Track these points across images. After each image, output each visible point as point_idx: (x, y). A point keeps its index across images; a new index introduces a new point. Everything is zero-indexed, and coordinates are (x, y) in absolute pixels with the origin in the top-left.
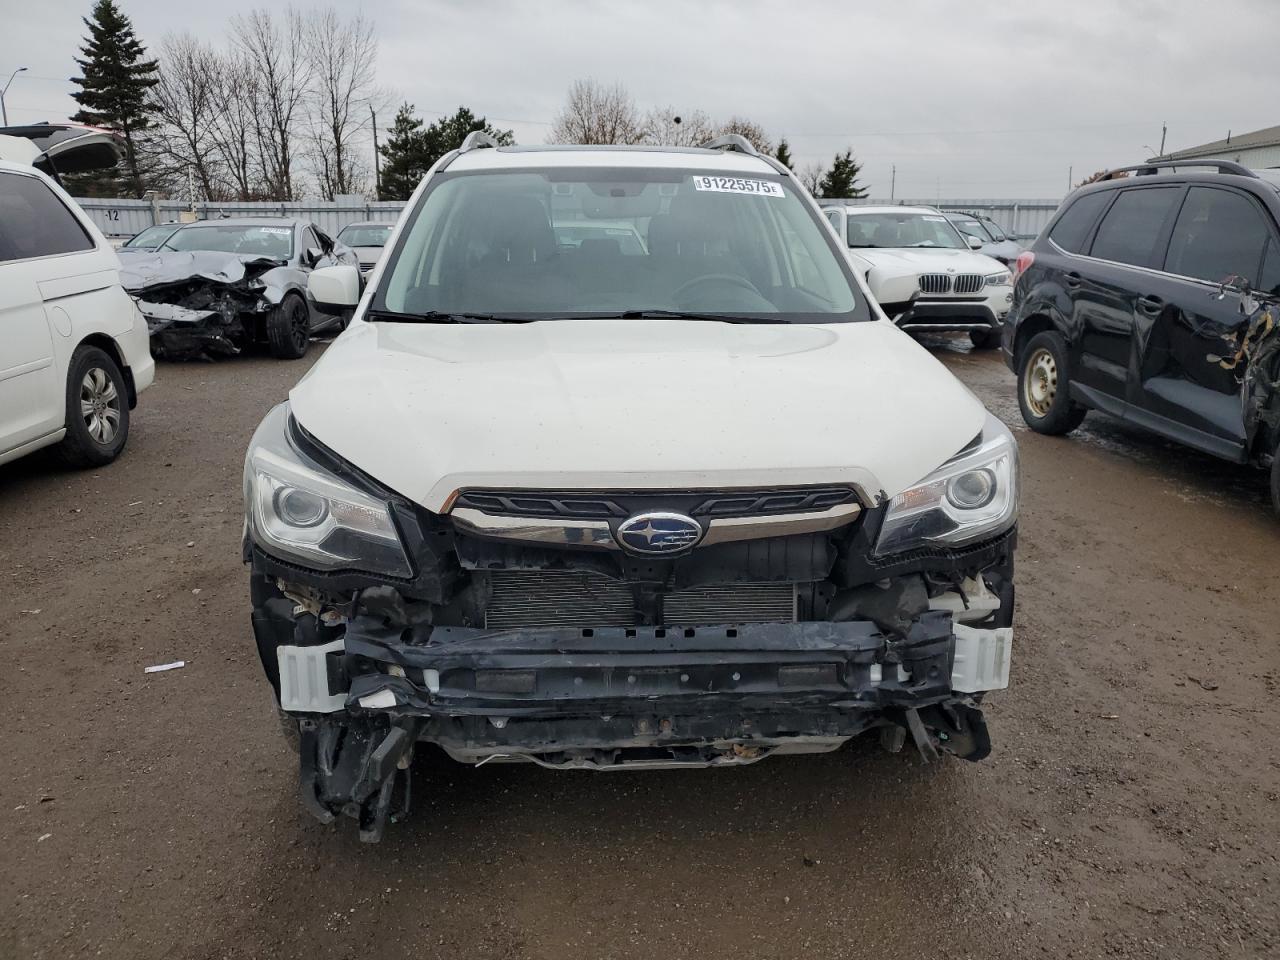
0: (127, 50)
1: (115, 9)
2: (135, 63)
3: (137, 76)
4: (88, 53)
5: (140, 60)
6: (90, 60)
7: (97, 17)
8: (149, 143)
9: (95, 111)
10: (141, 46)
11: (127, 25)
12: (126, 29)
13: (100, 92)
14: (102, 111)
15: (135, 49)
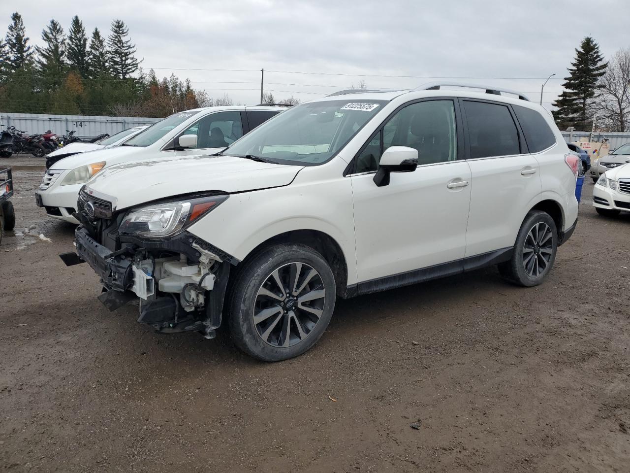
0: (594, 60)
1: (592, 42)
2: (596, 66)
3: (596, 72)
4: (574, 65)
5: (599, 64)
6: (575, 68)
7: (583, 47)
8: (594, 104)
9: (572, 91)
10: (601, 57)
11: (597, 48)
12: (596, 50)
13: (576, 82)
14: (575, 91)
15: (598, 59)
